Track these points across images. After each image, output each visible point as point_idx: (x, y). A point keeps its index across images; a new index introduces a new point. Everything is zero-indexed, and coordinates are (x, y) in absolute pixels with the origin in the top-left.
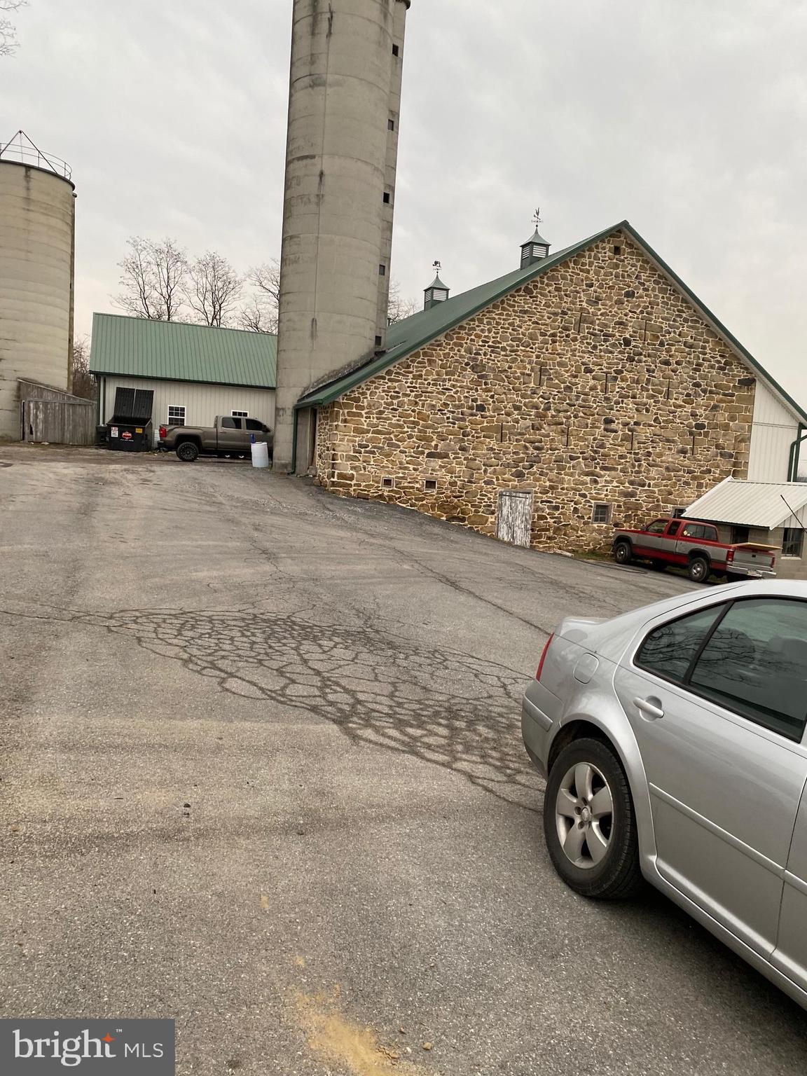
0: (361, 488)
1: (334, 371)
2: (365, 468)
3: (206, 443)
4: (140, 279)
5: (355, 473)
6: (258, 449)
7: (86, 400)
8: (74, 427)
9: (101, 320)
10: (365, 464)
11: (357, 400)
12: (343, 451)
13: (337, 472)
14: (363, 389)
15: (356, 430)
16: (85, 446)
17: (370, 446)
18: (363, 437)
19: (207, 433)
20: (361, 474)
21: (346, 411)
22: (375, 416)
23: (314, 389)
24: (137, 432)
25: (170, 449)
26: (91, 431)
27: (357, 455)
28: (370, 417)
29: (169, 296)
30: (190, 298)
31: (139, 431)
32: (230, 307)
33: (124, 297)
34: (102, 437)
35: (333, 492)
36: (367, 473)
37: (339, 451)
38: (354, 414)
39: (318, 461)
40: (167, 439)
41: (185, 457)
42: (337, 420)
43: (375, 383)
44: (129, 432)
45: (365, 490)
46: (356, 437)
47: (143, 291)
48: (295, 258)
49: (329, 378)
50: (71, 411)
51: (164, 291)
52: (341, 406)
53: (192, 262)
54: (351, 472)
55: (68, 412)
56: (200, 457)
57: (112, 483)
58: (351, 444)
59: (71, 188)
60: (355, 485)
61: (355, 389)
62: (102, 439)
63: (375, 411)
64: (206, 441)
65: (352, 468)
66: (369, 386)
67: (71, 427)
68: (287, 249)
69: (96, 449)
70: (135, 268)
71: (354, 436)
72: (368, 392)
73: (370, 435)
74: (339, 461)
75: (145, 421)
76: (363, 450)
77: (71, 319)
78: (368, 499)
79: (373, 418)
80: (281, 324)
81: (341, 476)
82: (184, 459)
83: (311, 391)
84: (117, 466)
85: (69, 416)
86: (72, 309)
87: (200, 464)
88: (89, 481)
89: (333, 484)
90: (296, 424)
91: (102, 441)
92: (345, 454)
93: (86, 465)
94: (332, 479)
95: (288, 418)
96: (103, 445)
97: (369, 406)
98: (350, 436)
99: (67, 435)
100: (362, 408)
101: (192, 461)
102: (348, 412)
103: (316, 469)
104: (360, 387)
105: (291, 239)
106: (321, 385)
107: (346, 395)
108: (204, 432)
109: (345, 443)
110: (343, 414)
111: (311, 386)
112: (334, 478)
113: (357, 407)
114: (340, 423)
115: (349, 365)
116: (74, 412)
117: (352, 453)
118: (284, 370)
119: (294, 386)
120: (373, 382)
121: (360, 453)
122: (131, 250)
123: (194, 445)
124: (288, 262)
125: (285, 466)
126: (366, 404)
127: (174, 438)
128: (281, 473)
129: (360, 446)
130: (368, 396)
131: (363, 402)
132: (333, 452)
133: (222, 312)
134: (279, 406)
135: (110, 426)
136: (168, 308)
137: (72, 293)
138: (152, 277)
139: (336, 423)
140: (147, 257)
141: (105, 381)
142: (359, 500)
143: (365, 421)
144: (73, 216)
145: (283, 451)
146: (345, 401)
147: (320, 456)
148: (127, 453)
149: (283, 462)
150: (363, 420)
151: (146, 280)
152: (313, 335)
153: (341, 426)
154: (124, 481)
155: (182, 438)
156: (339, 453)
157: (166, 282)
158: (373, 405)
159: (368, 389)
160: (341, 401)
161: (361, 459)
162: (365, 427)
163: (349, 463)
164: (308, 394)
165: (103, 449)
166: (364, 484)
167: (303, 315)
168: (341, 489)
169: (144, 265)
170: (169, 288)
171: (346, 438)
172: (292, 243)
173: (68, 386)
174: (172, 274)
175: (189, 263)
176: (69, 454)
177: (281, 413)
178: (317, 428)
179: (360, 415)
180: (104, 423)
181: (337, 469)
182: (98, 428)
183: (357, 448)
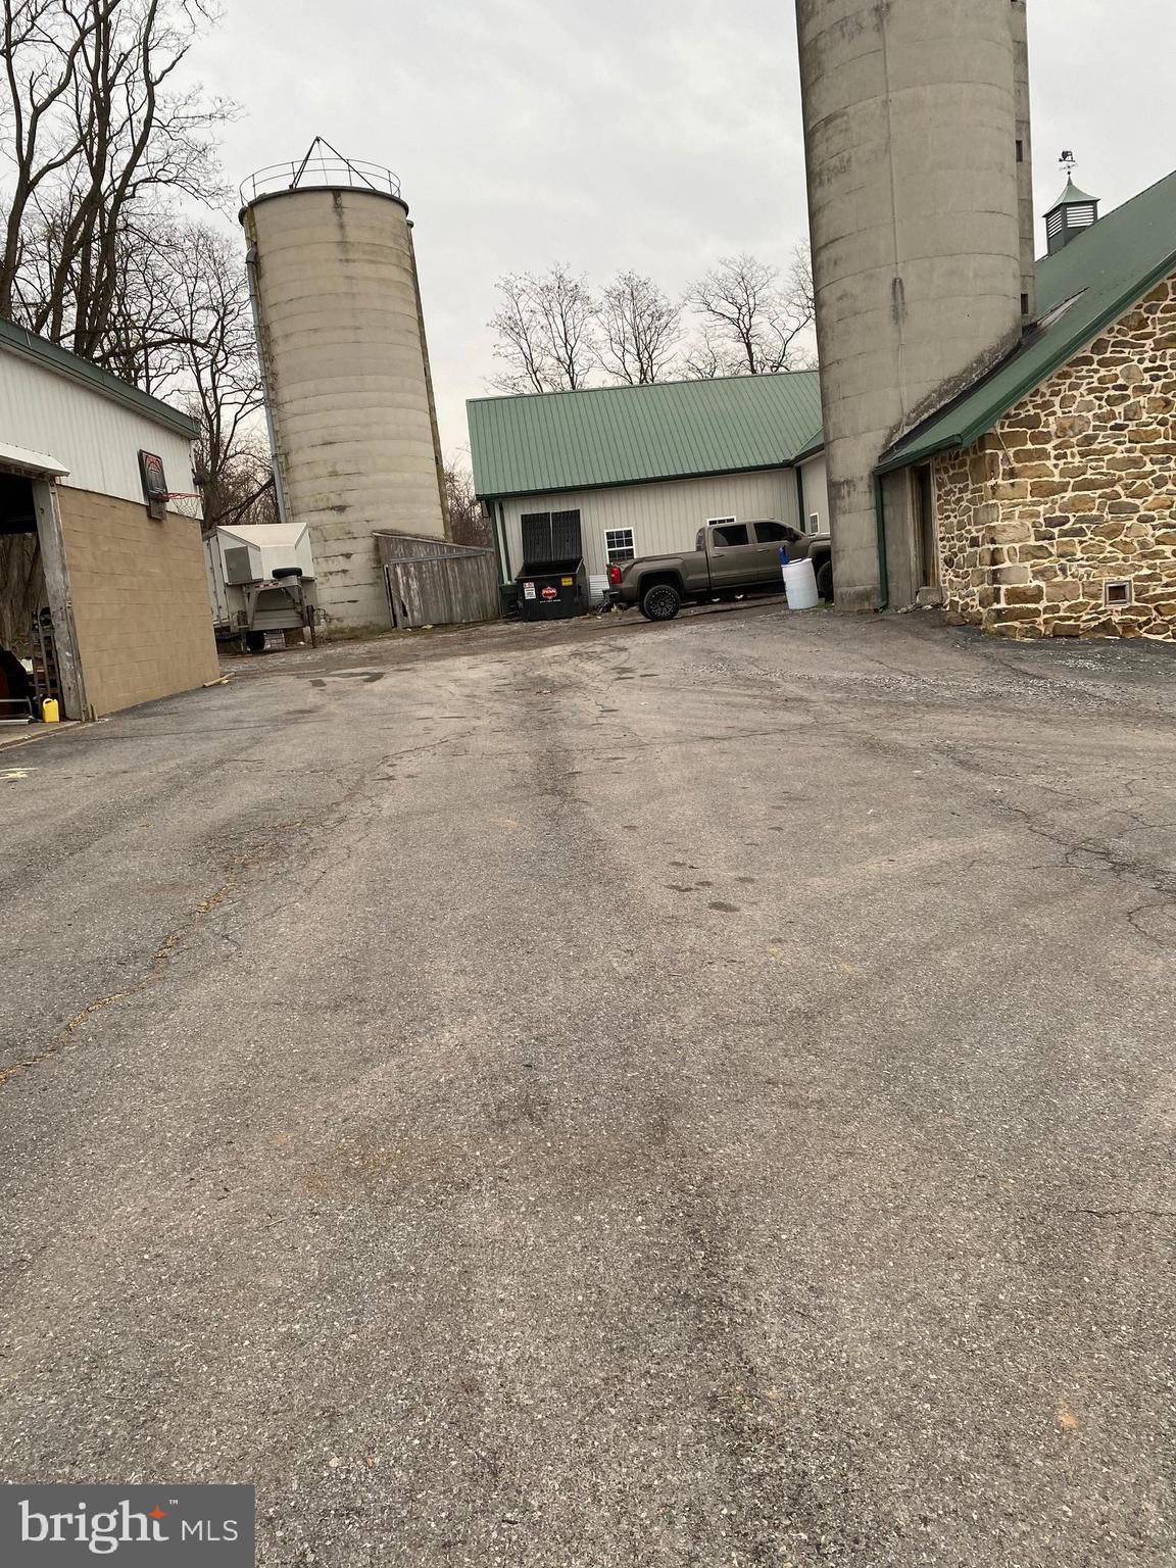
0: (1061, 614)
1: (949, 380)
2: (1063, 570)
3: (691, 580)
4: (523, 341)
5: (1043, 584)
6: (797, 576)
7: (475, 548)
8: (466, 594)
9: (479, 409)
10: (1063, 561)
11: (1033, 422)
12: (1013, 541)
13: (1003, 587)
14: (1043, 395)
15: (1037, 489)
16: (485, 621)
17: (1072, 520)
18: (1054, 502)
19: (688, 564)
20: (1056, 585)
21: (1011, 451)
22: (1075, 450)
23: (913, 427)
24: (563, 584)
25: (630, 604)
26: (491, 596)
27: (1044, 543)
28: (1065, 456)
29: (570, 359)
30: (600, 357)
31: (567, 582)
32: (665, 356)
33: (504, 377)
34: (511, 603)
35: (1001, 633)
36: (1069, 579)
37: (1006, 542)
38: (1030, 456)
39: (945, 575)
40: (624, 585)
41: (658, 612)
42: (993, 474)
43: (1070, 376)
44: (552, 587)
45: (1069, 618)
46: (1039, 503)
47: (530, 361)
48: (841, 161)
49: (941, 397)
50: (456, 569)
51: (562, 353)
52: (999, 442)
53: (597, 296)
54: (1036, 583)
55: (453, 572)
56: (682, 607)
57: (565, 686)
58: (1029, 523)
59: (403, 212)
60: (1046, 610)
61: (1026, 398)
62: (512, 607)
63: (1074, 440)
64: (690, 578)
65: (1037, 574)
66: (1058, 385)
67: (460, 596)
68: (820, 150)
69: (506, 623)
70: (515, 328)
71: (1034, 504)
72: (1057, 400)
73: (1069, 494)
74: (1007, 564)
75: (573, 565)
76: (1056, 531)
77: (434, 424)
78: (1077, 636)
79: (1073, 455)
80: (824, 311)
81: (1015, 596)
82: (655, 617)
83: (906, 432)
84: (555, 648)
85: (454, 578)
86: (432, 409)
87: (683, 620)
88: (522, 689)
89: (1000, 615)
90: (880, 508)
91: (513, 609)
92: (1017, 546)
93: (504, 655)
94: (996, 606)
95: (861, 498)
96: (515, 615)
97: (1062, 431)
98: (1025, 505)
99: (457, 609)
100: (1046, 438)
101: (670, 617)
102: (1016, 454)
103: (940, 591)
104: (1038, 390)
105: (826, 125)
106: (926, 416)
107: (1008, 416)
108: (685, 562)
109: (1016, 522)
110: (1006, 459)
111: (905, 420)
112: (998, 602)
113: (1034, 439)
114: (1000, 481)
115: (980, 361)
116: (461, 572)
117: (1032, 542)
118: (842, 402)
119: (868, 430)
120: (1065, 375)
121: (1052, 538)
122: (503, 297)
123: (669, 587)
124: (825, 177)
125: (864, 596)
126: (1053, 428)
127: (636, 580)
128: (861, 612)
129: (1050, 523)
130: (1057, 408)
131: (1047, 425)
132: (992, 547)
133: (655, 368)
134: (838, 477)
135: (520, 582)
136: (572, 379)
137: (429, 383)
138: (541, 333)
139: (992, 482)
140: (530, 303)
141: (501, 509)
142: (1059, 641)
143: (1056, 466)
144: (413, 258)
145: (856, 568)
146: (1007, 430)
147: (949, 562)
148: (554, 624)
149: (860, 588)
150: (1050, 463)
151: (533, 341)
152: (898, 315)
153: (1003, 486)
154: (584, 678)
155: (649, 579)
156: (1006, 547)
157: (563, 337)
158: (1071, 427)
159: (1055, 394)
160: (999, 431)
161: (1054, 551)
162: (1057, 479)
163: (1027, 564)
164: (901, 440)
165: (517, 621)
166: (1067, 603)
167: (871, 277)
168: (1016, 624)
169: (526, 316)
170: (568, 347)
171: (1017, 510)
172: (830, 133)
173: (446, 531)
174: (569, 322)
175: (592, 300)
176: (467, 639)
177: (844, 491)
178: (935, 504)
179: (1044, 455)
180: (510, 579)
181: (1005, 582)
182: (503, 590)
183: (1044, 528)
